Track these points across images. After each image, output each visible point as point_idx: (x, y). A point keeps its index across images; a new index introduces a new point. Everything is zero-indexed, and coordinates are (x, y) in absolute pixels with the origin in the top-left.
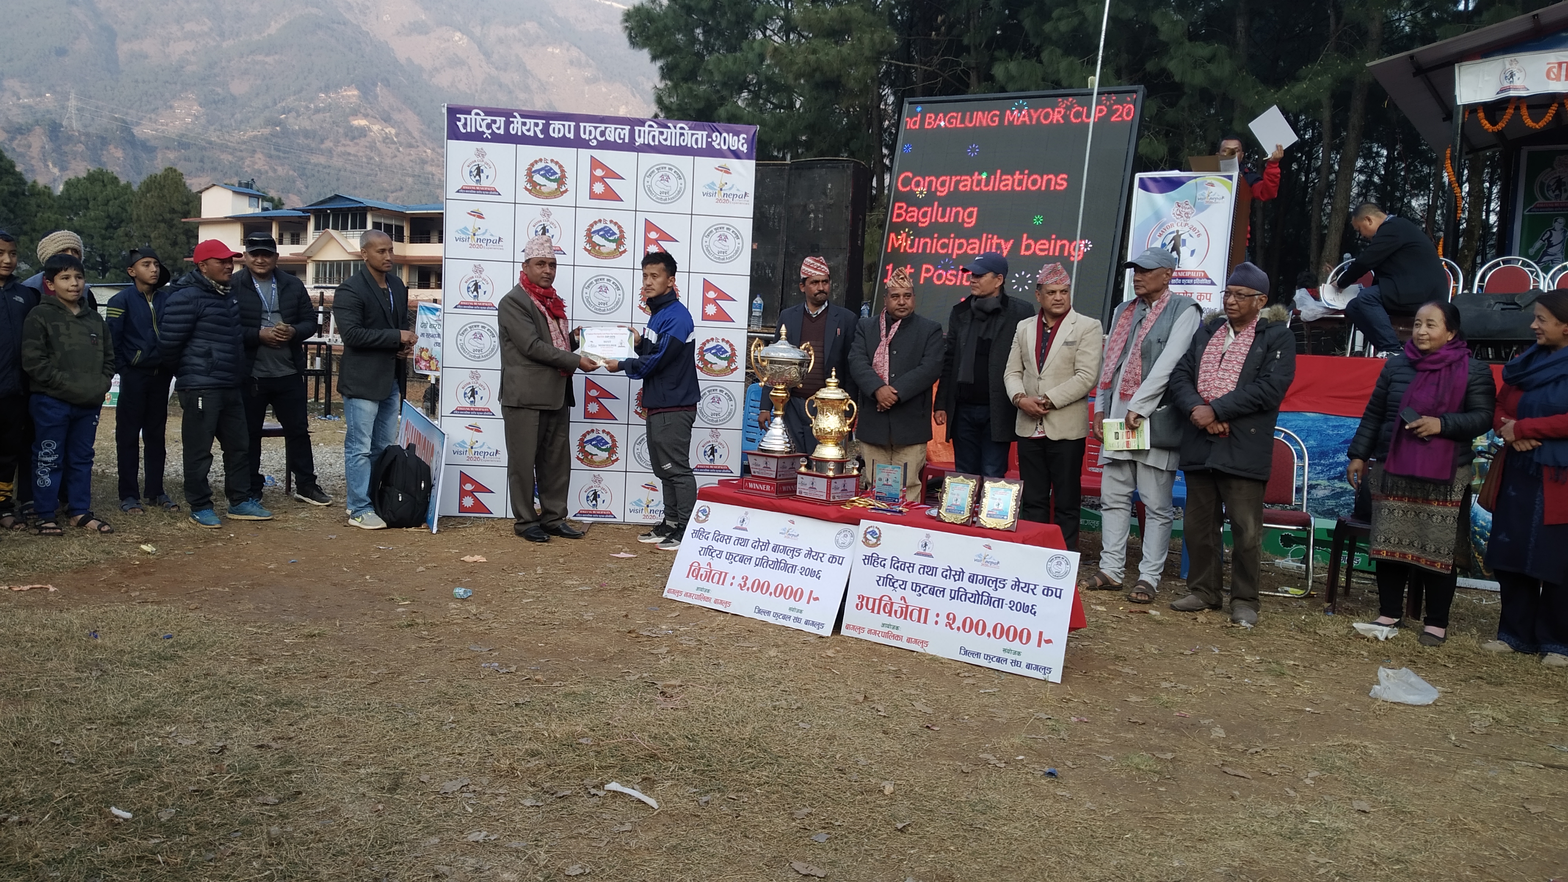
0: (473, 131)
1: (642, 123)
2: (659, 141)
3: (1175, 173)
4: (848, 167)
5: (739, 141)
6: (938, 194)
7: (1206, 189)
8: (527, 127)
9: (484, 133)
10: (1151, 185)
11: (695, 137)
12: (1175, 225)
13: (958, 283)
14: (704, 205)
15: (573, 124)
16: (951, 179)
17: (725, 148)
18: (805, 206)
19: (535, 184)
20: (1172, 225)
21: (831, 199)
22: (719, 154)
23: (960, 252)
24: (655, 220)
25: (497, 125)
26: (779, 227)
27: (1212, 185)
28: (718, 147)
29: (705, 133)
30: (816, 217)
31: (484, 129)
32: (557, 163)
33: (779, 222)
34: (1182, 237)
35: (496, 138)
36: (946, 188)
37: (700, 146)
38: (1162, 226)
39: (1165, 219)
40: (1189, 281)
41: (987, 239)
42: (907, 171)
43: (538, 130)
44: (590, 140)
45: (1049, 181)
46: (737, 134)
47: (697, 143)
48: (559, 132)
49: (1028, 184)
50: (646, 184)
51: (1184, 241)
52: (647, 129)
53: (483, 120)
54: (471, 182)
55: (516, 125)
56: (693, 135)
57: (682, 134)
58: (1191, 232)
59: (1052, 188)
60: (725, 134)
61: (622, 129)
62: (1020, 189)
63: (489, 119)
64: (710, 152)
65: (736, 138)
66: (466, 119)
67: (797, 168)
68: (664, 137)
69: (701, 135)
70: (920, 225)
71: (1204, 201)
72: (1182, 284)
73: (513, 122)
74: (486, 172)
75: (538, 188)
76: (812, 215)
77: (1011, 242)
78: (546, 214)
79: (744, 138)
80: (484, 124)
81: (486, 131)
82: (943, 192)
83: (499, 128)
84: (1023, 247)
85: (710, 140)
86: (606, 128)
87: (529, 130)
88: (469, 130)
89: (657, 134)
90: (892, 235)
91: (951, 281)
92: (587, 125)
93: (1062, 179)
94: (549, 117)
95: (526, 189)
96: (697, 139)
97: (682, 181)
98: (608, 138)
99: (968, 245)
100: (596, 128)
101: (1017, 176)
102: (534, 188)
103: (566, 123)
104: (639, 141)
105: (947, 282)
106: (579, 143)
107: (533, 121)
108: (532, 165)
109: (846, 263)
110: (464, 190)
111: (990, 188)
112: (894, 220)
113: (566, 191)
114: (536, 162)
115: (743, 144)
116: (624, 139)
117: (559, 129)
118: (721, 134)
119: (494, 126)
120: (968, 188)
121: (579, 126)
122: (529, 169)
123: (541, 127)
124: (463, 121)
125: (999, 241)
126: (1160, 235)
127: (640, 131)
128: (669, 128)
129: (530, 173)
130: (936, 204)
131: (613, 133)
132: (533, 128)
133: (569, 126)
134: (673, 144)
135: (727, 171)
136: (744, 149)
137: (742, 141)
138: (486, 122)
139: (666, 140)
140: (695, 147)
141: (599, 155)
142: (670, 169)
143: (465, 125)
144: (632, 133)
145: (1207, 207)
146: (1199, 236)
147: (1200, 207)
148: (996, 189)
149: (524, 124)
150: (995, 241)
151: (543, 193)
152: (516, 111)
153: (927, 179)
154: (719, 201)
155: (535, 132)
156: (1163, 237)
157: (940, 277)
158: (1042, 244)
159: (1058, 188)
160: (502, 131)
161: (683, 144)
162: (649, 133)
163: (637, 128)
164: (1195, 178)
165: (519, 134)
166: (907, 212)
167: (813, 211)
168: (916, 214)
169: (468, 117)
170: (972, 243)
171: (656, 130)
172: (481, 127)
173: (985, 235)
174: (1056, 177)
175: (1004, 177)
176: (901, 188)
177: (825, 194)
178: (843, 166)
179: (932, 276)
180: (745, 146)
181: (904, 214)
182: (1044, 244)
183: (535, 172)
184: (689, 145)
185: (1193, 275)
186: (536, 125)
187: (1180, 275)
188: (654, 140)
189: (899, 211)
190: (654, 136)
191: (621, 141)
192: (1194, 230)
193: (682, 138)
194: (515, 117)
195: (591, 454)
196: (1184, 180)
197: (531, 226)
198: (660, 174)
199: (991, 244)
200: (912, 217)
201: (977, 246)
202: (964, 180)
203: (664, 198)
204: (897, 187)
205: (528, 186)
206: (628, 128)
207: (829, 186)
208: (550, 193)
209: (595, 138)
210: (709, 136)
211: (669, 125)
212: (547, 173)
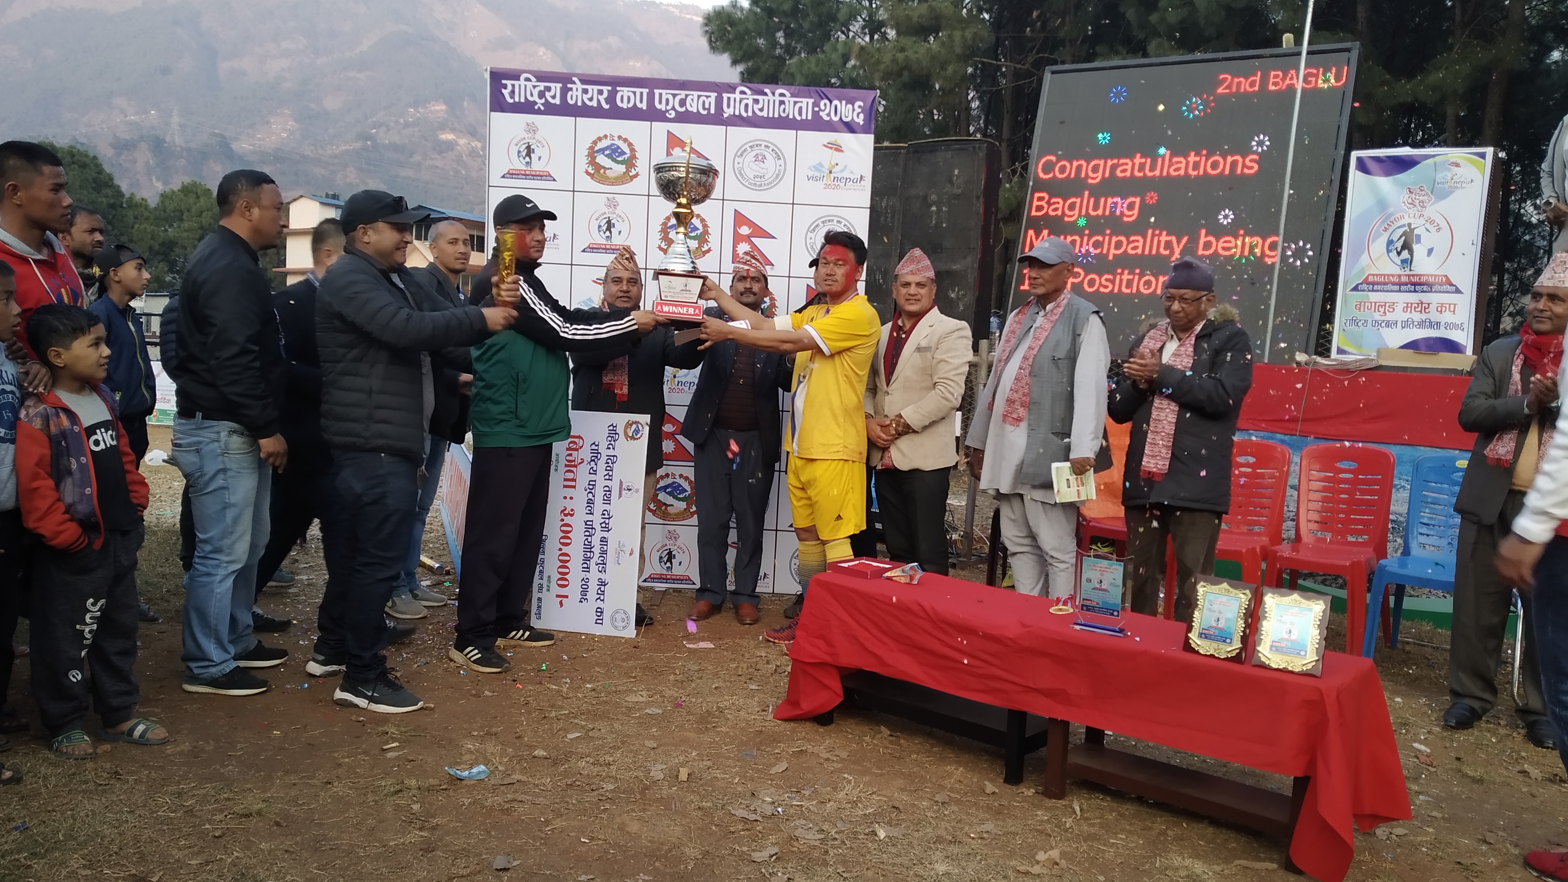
0: (523, 100)
1: (732, 88)
2: (753, 112)
3: (1405, 151)
4: (980, 148)
5: (854, 110)
6: (1090, 181)
7: (1449, 170)
8: (589, 96)
9: (536, 103)
10: (1372, 165)
11: (798, 105)
12: (1406, 217)
13: (1116, 291)
14: (809, 192)
15: (645, 91)
16: (1106, 163)
17: (836, 119)
18: (925, 197)
19: (598, 167)
20: (1402, 217)
21: (958, 188)
22: (829, 127)
23: (1118, 252)
24: (747, 211)
25: (552, 93)
26: (893, 223)
27: (1457, 165)
28: (826, 118)
29: (811, 101)
30: (939, 210)
31: (536, 98)
32: (625, 140)
33: (893, 217)
34: (1416, 232)
35: (550, 110)
36: (1100, 174)
37: (804, 117)
38: (1386, 219)
39: (1391, 210)
40: (1425, 288)
41: (1153, 236)
42: (1050, 155)
43: (602, 99)
44: (667, 111)
45: (1234, 164)
46: (851, 101)
47: (800, 114)
48: (629, 102)
49: (1206, 167)
50: (736, 166)
51: (1419, 237)
52: (737, 96)
53: (534, 87)
54: (519, 165)
55: (574, 93)
56: (795, 103)
57: (782, 103)
58: (1428, 226)
59: (1239, 171)
60: (836, 102)
61: (707, 97)
62: (1196, 173)
63: (542, 86)
64: (817, 124)
65: (850, 106)
66: (513, 86)
67: (916, 152)
68: (760, 106)
69: (807, 103)
70: (1066, 219)
71: (1446, 186)
72: (1415, 291)
73: (571, 89)
74: (538, 152)
75: (602, 171)
76: (934, 208)
77: (1185, 239)
78: (612, 204)
79: (860, 107)
80: (536, 92)
81: (537, 100)
82: (1095, 179)
83: (554, 97)
84: (1201, 246)
85: (816, 109)
86: (687, 96)
87: (591, 99)
88: (517, 100)
89: (750, 102)
90: (1031, 232)
91: (1106, 287)
92: (664, 92)
93: (1251, 161)
94: (616, 82)
95: (587, 172)
96: (800, 109)
97: (782, 162)
98: (690, 109)
99: (1129, 243)
100: (674, 96)
101: (1192, 158)
102: (597, 172)
103: (638, 91)
104: (728, 112)
105: (1102, 289)
106: (653, 115)
107: (596, 88)
108: (595, 143)
109: (976, 265)
110: (511, 174)
111: (1157, 173)
112: (1034, 213)
113: (637, 175)
114: (600, 139)
115: (858, 114)
116: (709, 109)
117: (629, 98)
118: (831, 102)
119: (548, 95)
120: (1128, 174)
121: (654, 93)
122: (591, 148)
123: (605, 94)
124: (510, 88)
125: (1169, 238)
126: (1386, 230)
127: (729, 99)
128: (766, 94)
129: (592, 153)
130: (1086, 193)
131: (696, 102)
132: (596, 96)
133: (642, 93)
134: (771, 115)
135: (838, 149)
136: (860, 120)
137: (858, 110)
138: (537, 89)
139: (761, 110)
140: (799, 118)
141: (679, 129)
142: (766, 146)
143: (513, 92)
144: (719, 101)
145: (1452, 192)
146: (1439, 230)
147: (1440, 192)
148: (1165, 174)
149: (585, 91)
150: (1164, 238)
151: (608, 178)
152: (576, 75)
153: (1075, 164)
154: (827, 186)
155: (599, 101)
156: (1389, 232)
157: (1092, 283)
158: (1225, 242)
159: (1246, 171)
160: (557, 101)
161: (783, 115)
162: (740, 102)
163: (725, 96)
164: (1434, 156)
165: (580, 104)
166: (1049, 204)
167: (935, 203)
168: (1060, 206)
169: (516, 83)
170: (1134, 241)
171: (750, 98)
172: (532, 95)
173: (1150, 232)
174: (1244, 158)
175: (1175, 159)
176: (1042, 175)
177: (951, 182)
178: (974, 148)
179: (1083, 281)
180: (862, 116)
181: (1046, 206)
182: (1230, 242)
183: (598, 151)
184: (791, 117)
185: (1432, 280)
186: (600, 92)
187: (1416, 279)
188: (746, 111)
189: (1040, 203)
190: (747, 105)
191: (705, 112)
192: (1432, 222)
193: (783, 107)
194: (574, 83)
195: (665, 504)
196: (1417, 159)
197: (593, 219)
198: (754, 153)
199: (1159, 242)
200: (1056, 209)
201: (1140, 244)
202: (1123, 164)
203: (759, 183)
204: (1037, 174)
205: (590, 170)
206: (714, 95)
207: (956, 172)
208: (617, 178)
209: (673, 108)
210: (815, 104)
211: (766, 90)
212: (614, 152)
